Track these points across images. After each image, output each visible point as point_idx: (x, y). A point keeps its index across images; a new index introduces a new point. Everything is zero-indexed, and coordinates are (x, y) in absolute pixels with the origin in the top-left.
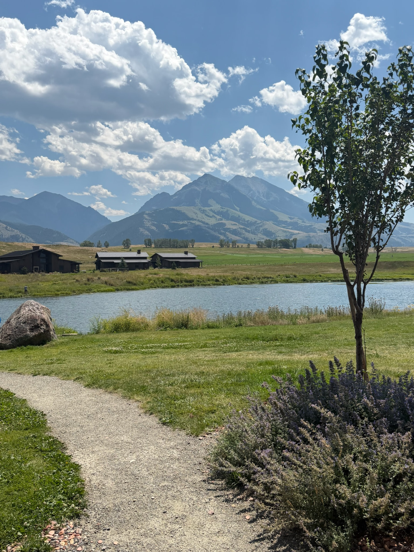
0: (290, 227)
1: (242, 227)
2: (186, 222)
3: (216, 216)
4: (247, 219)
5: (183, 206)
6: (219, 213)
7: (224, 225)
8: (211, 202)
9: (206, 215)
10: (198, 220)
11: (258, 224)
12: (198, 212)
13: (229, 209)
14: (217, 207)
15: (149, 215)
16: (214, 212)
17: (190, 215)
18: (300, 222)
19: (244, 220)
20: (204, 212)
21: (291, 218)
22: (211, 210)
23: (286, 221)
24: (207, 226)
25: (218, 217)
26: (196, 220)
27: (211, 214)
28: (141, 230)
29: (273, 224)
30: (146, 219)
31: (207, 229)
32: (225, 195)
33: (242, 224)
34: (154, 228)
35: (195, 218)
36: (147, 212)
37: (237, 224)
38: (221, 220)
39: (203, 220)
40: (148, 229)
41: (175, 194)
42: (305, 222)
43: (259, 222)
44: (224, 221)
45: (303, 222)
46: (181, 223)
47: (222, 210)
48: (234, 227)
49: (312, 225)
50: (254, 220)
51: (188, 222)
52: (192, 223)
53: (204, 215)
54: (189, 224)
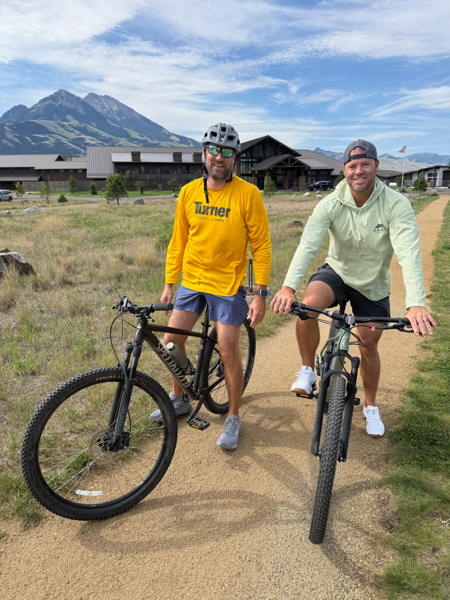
0: (142, 144)
1: (100, 142)
2: (47, 136)
3: (75, 131)
4: (103, 135)
5: (42, 119)
6: (78, 128)
7: (84, 139)
8: (69, 117)
9: (66, 129)
10: (59, 135)
11: (114, 140)
12: (58, 126)
13: (86, 125)
14: (75, 122)
15: (9, 126)
16: (72, 127)
17: (51, 129)
18: (149, 140)
19: (101, 136)
20: (63, 126)
21: (142, 136)
22: (70, 125)
23: (138, 139)
24: (68, 140)
25: (78, 132)
26: (56, 134)
27: (71, 129)
28: (4, 141)
29: (127, 140)
30: (8, 131)
31: (68, 143)
32: (81, 111)
33: (100, 140)
34: (17, 140)
35: (55, 132)
36: (8, 124)
37: (95, 139)
38: (80, 135)
39: (63, 134)
40: (11, 141)
41: (33, 108)
42: (153, 140)
43: (114, 138)
44: (83, 136)
45: (151, 140)
46: (43, 136)
47: (80, 125)
48: (93, 142)
49: (159, 144)
50: (110, 136)
51: (50, 136)
52: (53, 137)
53: (63, 130)
54: (51, 138)
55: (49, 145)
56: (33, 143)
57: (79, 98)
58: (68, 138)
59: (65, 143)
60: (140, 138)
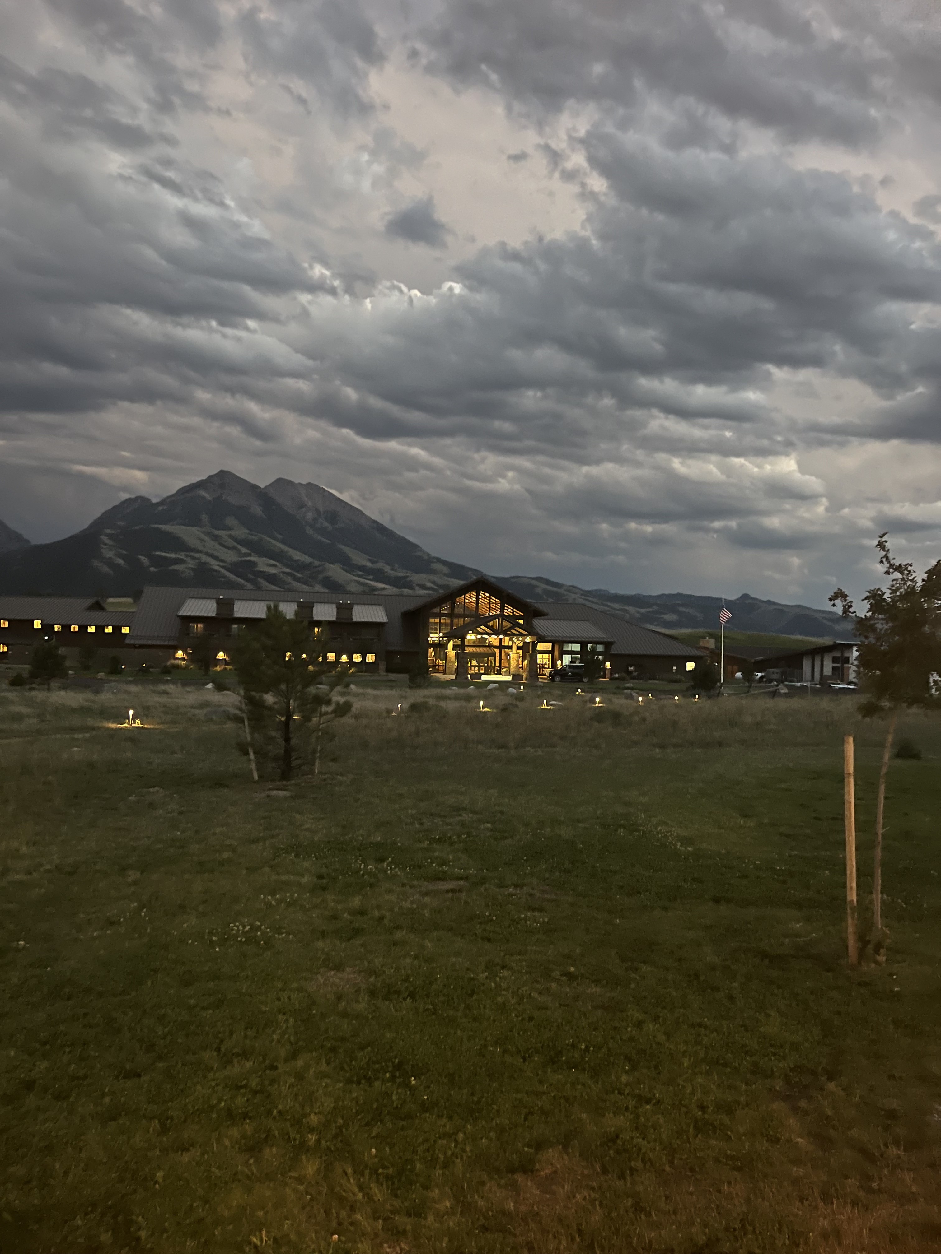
0: (371, 577)
1: (288, 570)
2: (181, 555)
3: (239, 547)
4: (297, 558)
5: (177, 524)
6: (244, 543)
7: (254, 564)
8: (231, 521)
9: (221, 544)
10: (207, 554)
11: (316, 567)
12: (206, 538)
13: (263, 536)
14: (241, 532)
15: (110, 536)
16: (236, 540)
17: (192, 542)
18: (387, 569)
19: (291, 558)
20: (216, 538)
21: (373, 562)
22: (230, 536)
23: (364, 566)
24: (221, 564)
25: (244, 550)
26: (199, 552)
27: (232, 543)
28: (96, 563)
29: (343, 569)
30: (106, 544)
31: (222, 570)
32: (257, 510)
33: (287, 566)
34: (121, 561)
35: (200, 548)
36: (108, 531)
37: (278, 564)
38: (249, 555)
39: (216, 554)
40: (110, 563)
41: (162, 502)
42: (395, 570)
43: (317, 563)
44: (254, 558)
45: (392, 569)
46: (173, 556)
47: (251, 537)
48: (273, 571)
49: (407, 577)
50: (307, 559)
51: (187, 556)
52: (194, 558)
53: (217, 546)
54: (188, 560)
55: (183, 572)
56: (152, 569)
57: (254, 487)
58: (222, 561)
59: (216, 571)
60: (369, 564)
